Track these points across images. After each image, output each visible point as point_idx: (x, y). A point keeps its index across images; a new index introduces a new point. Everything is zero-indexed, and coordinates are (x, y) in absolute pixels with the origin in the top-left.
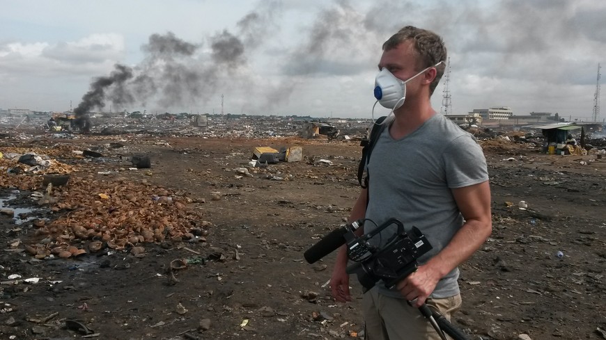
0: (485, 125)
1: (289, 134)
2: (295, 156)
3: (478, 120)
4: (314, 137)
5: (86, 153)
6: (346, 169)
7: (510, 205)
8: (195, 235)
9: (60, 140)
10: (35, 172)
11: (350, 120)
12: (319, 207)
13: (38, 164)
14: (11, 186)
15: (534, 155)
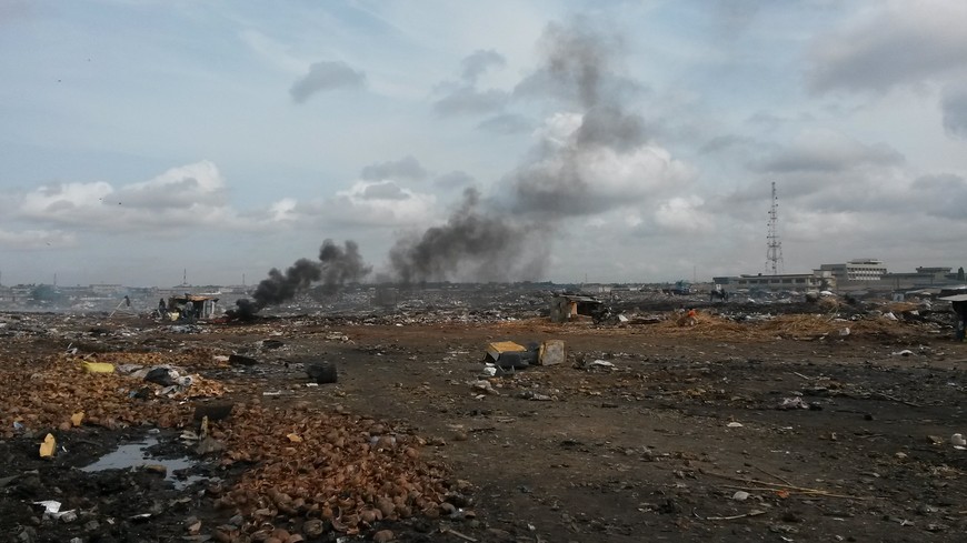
0: (844, 290)
1: (526, 314)
2: (554, 356)
3: (830, 282)
4: (570, 320)
5: (234, 360)
6: (642, 378)
7: (938, 441)
8: (457, 507)
9: (184, 336)
10: (171, 396)
11: (617, 286)
12: (629, 452)
13: (175, 383)
14: (145, 422)
15: (943, 345)
